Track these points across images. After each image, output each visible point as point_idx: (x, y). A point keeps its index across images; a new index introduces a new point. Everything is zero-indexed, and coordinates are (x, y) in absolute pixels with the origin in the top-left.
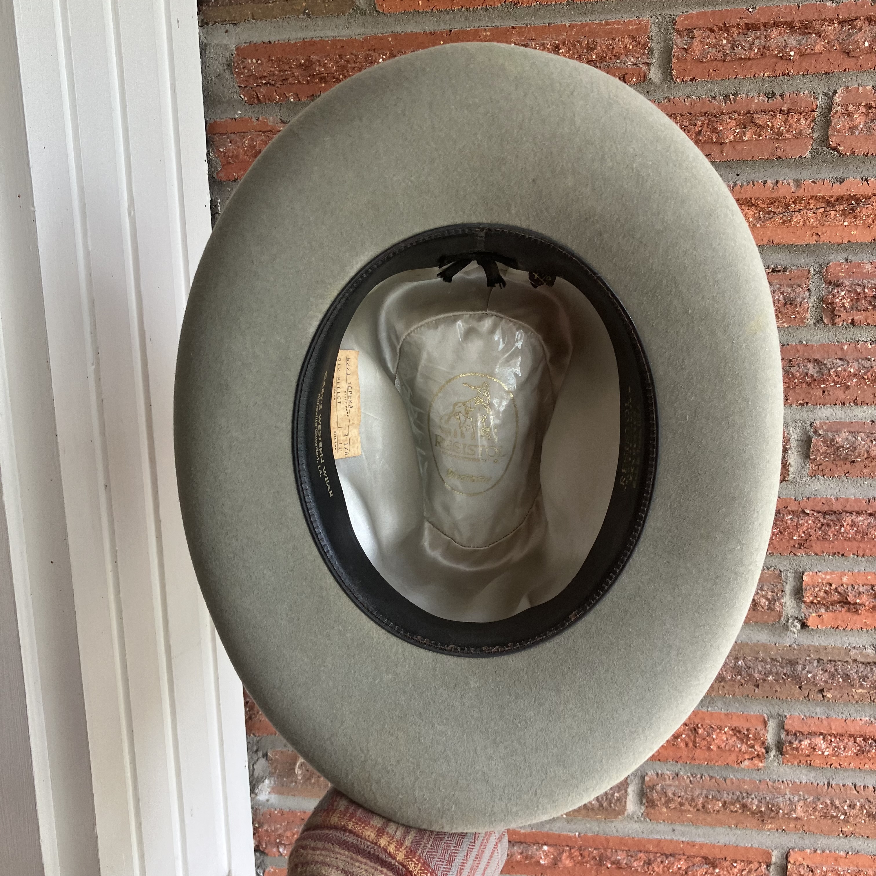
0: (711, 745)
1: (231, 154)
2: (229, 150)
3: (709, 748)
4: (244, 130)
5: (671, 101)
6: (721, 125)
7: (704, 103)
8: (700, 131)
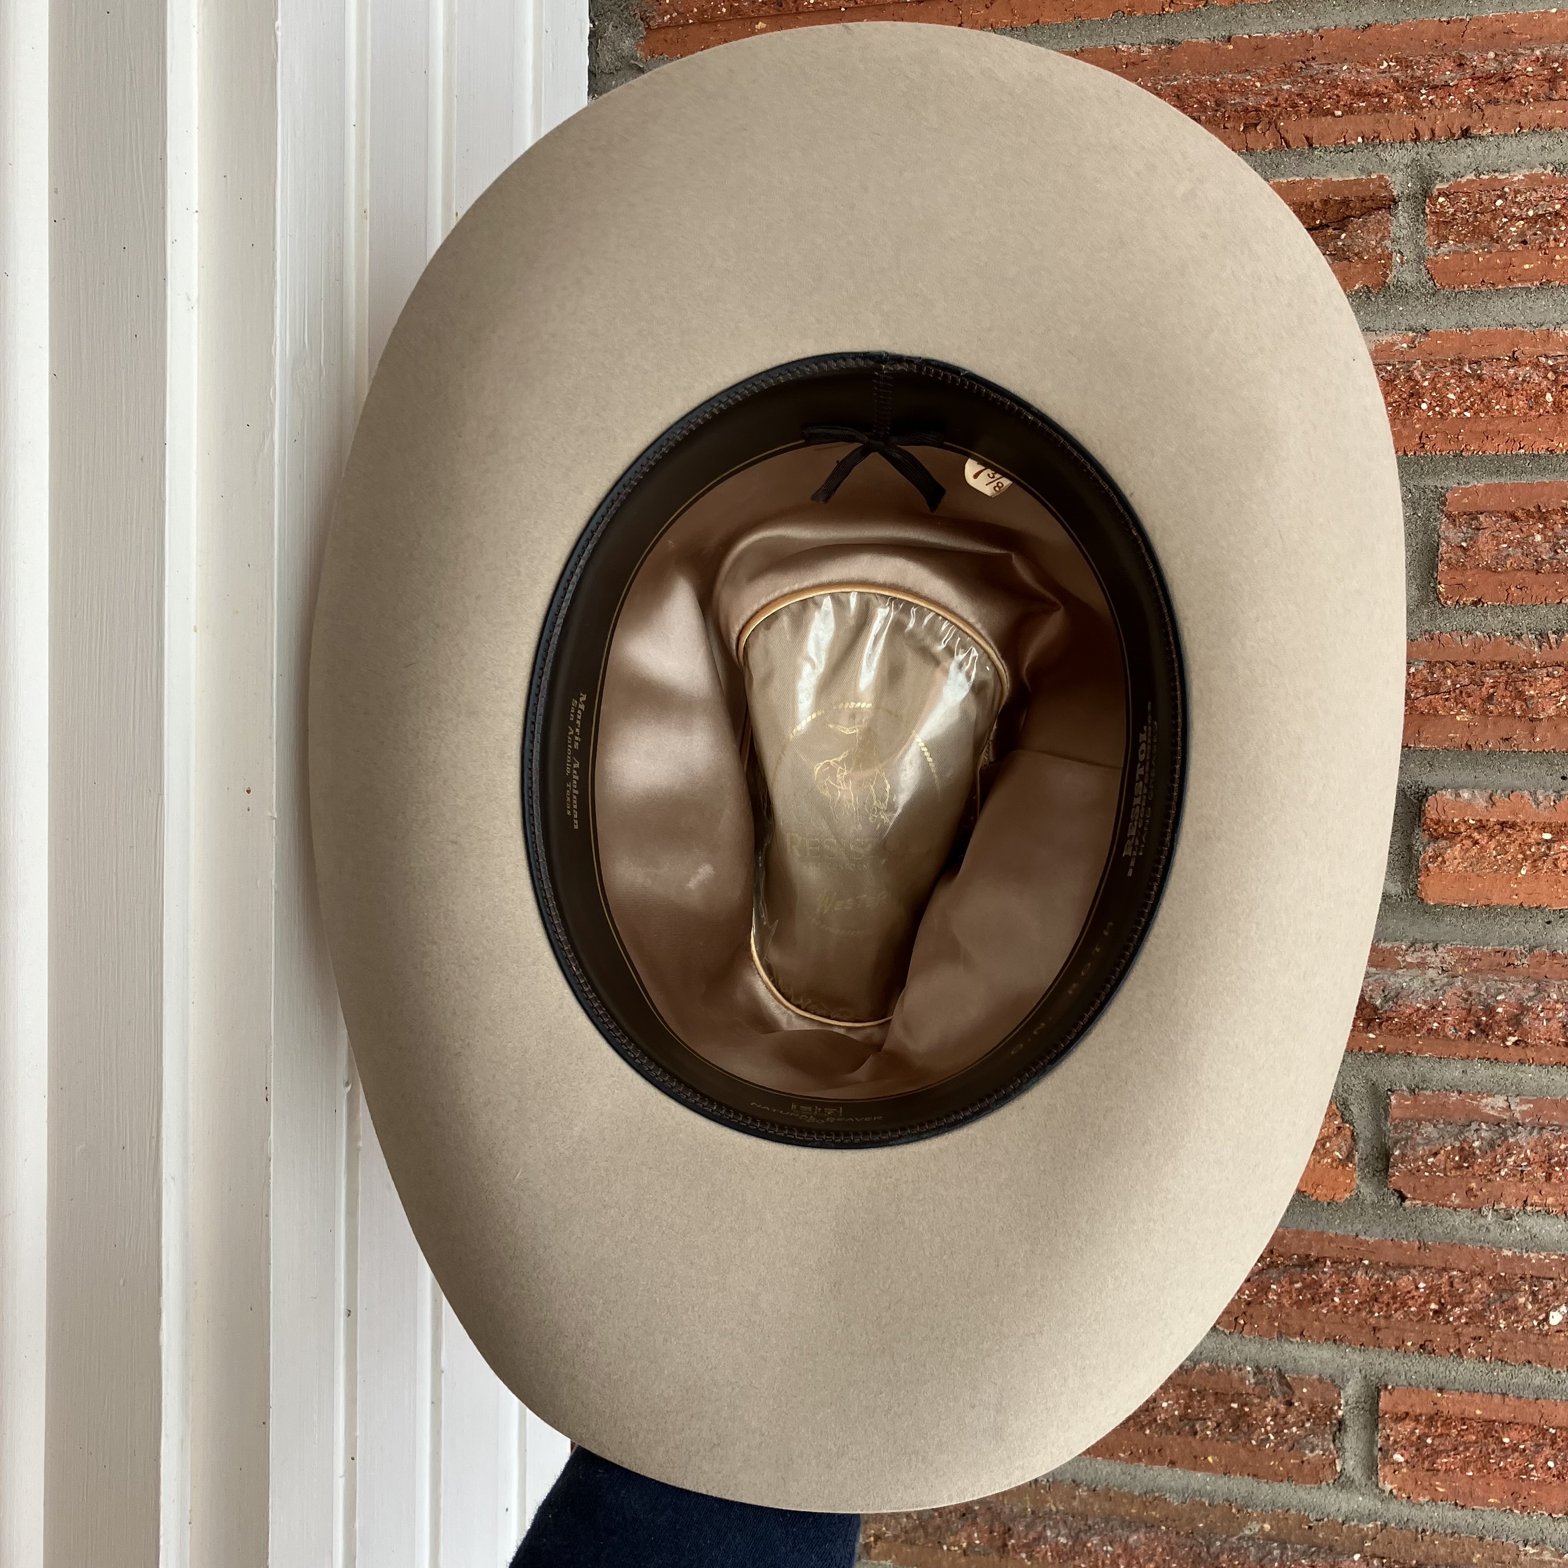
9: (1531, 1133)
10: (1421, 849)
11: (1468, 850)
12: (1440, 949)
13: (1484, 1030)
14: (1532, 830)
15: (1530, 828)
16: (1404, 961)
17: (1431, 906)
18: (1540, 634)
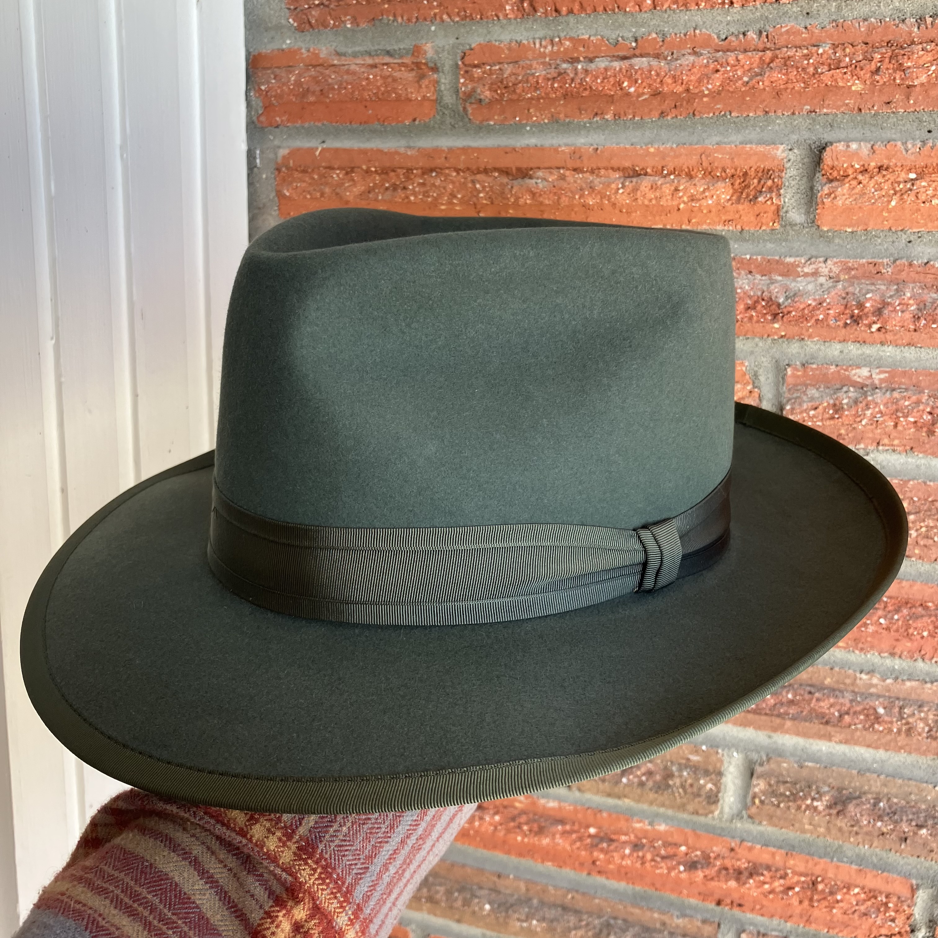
0: (834, 907)
1: (273, 94)
2: (272, 87)
3: (831, 911)
4: (291, 64)
5: (840, 25)
6: (909, 59)
7: (887, 27)
8: (878, 69)
9: (884, 394)
10: (820, 188)
11: (854, 188)
12: (829, 262)
13: (856, 320)
14: (901, 171)
15: (900, 170)
16: (802, 271)
17: (825, 231)
18: (920, 19)
